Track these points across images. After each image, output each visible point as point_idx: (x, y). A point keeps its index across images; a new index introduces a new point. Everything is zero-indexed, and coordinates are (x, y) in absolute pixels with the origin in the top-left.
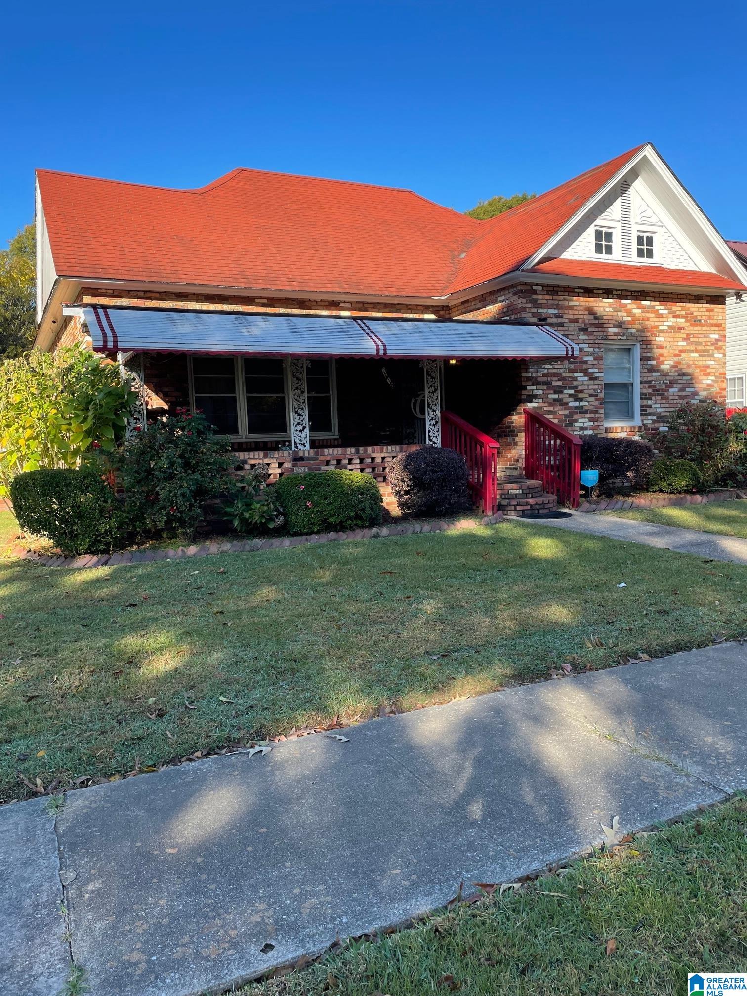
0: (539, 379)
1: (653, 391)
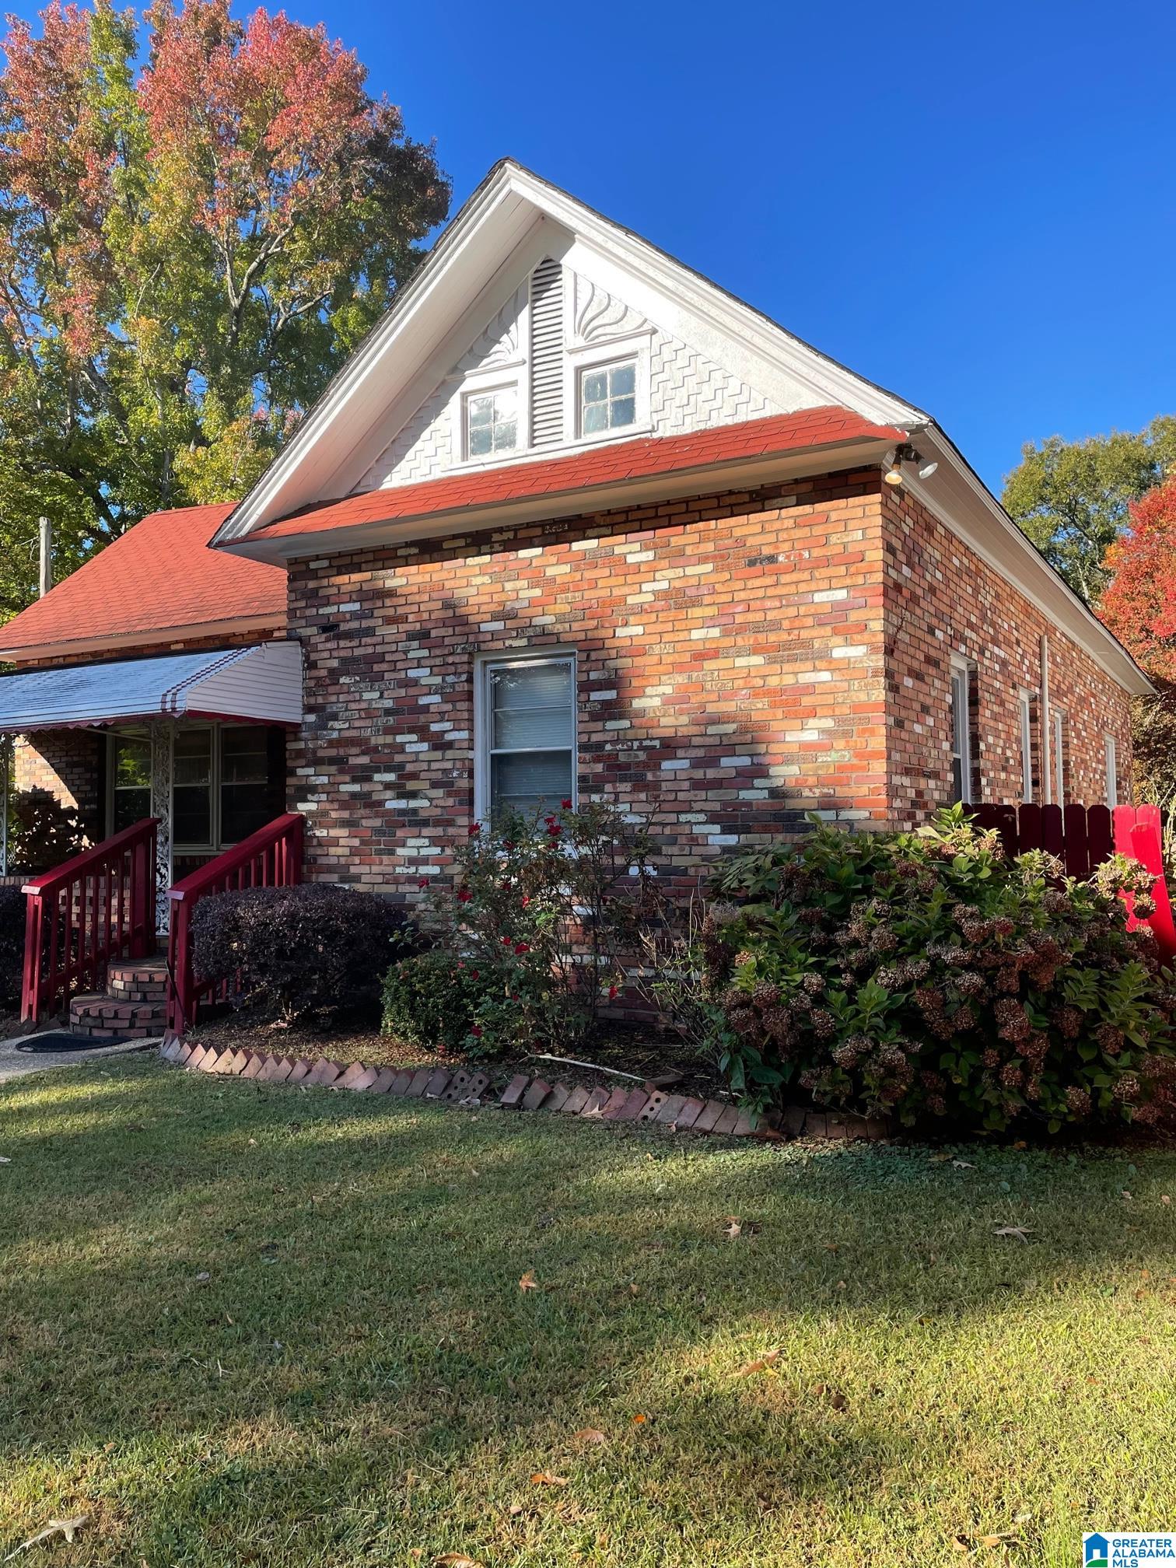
0: (321, 753)
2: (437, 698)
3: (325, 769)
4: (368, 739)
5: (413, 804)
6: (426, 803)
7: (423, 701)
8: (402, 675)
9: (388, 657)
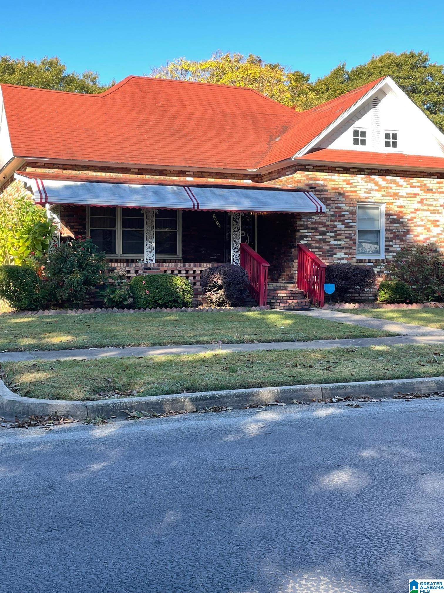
0: (309, 226)
1: (394, 236)
2: (347, 213)
3: (310, 231)
4: (325, 223)
5: (339, 243)
6: (343, 243)
7: (343, 213)
8: (337, 205)
9: (332, 199)
